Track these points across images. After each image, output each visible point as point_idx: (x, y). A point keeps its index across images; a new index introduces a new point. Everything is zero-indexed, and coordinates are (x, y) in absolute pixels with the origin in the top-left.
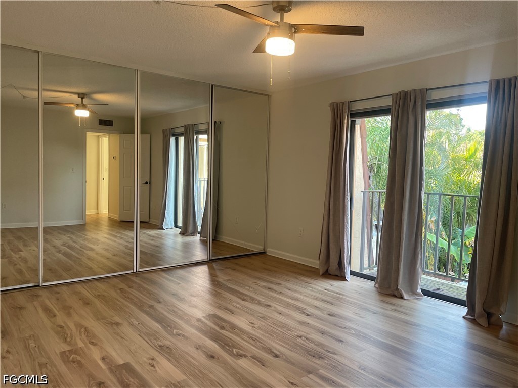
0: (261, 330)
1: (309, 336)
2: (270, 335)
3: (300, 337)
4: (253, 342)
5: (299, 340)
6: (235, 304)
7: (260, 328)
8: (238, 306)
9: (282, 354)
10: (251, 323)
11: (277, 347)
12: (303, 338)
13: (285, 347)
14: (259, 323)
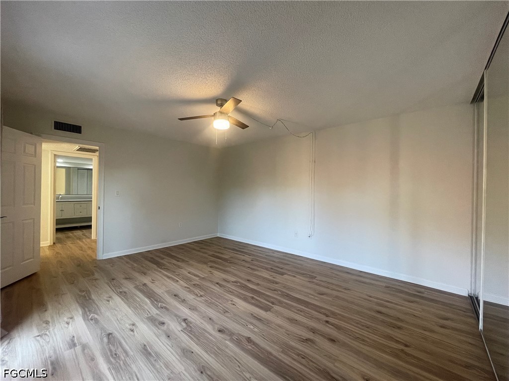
0: (226, 299)
1: (194, 297)
2: (220, 296)
3: (201, 296)
4: (231, 290)
5: (202, 293)
6: (256, 330)
7: (227, 300)
8: (252, 327)
9: (215, 285)
10: (234, 305)
11: (217, 289)
12: (199, 295)
13: (212, 288)
14: (229, 305)
